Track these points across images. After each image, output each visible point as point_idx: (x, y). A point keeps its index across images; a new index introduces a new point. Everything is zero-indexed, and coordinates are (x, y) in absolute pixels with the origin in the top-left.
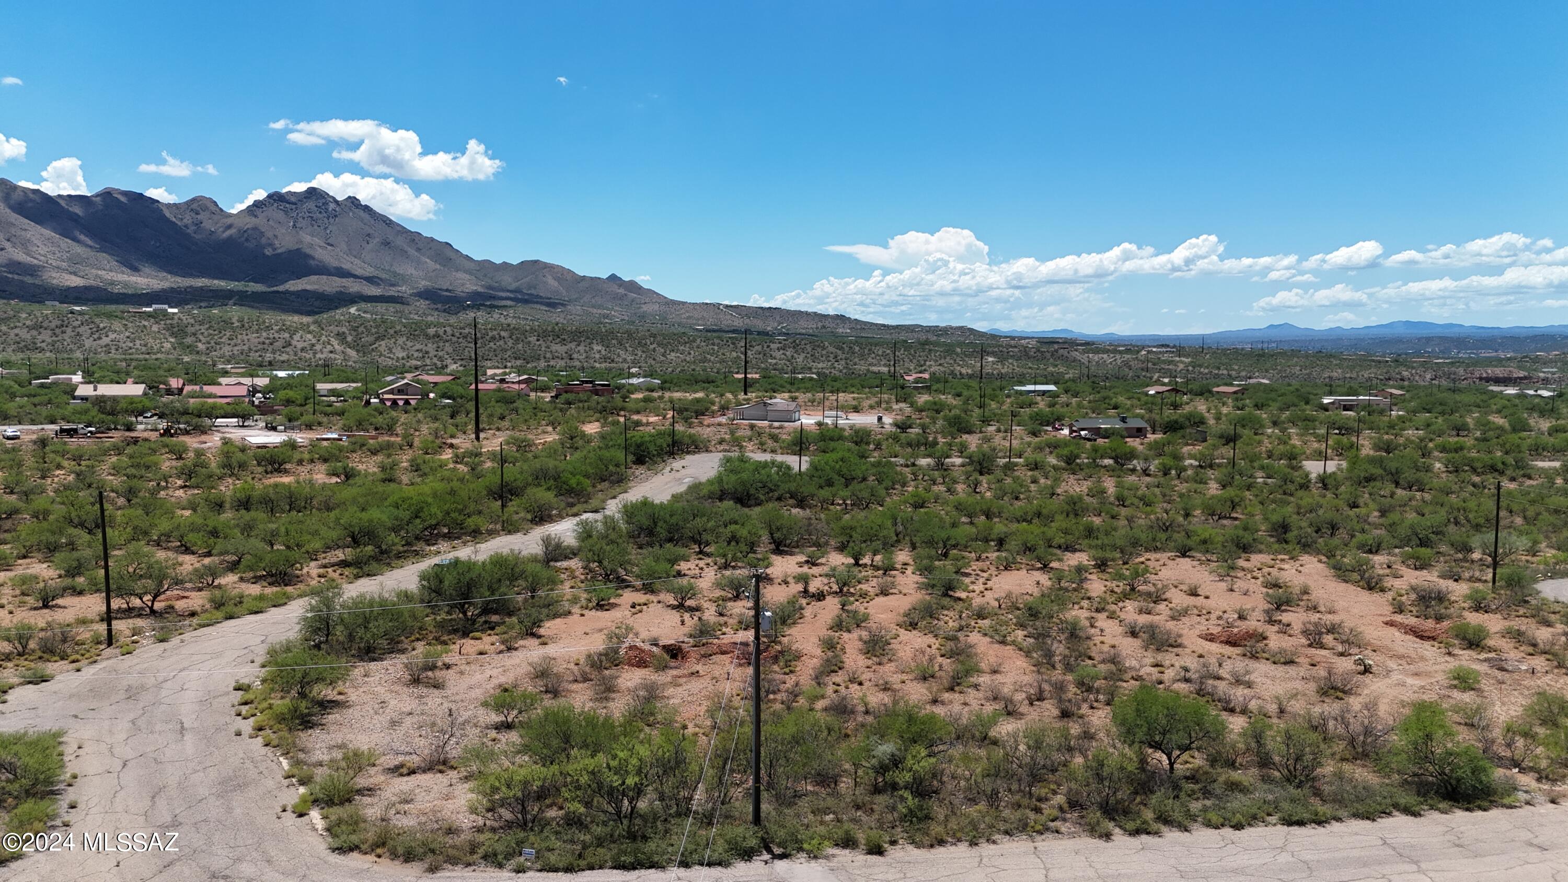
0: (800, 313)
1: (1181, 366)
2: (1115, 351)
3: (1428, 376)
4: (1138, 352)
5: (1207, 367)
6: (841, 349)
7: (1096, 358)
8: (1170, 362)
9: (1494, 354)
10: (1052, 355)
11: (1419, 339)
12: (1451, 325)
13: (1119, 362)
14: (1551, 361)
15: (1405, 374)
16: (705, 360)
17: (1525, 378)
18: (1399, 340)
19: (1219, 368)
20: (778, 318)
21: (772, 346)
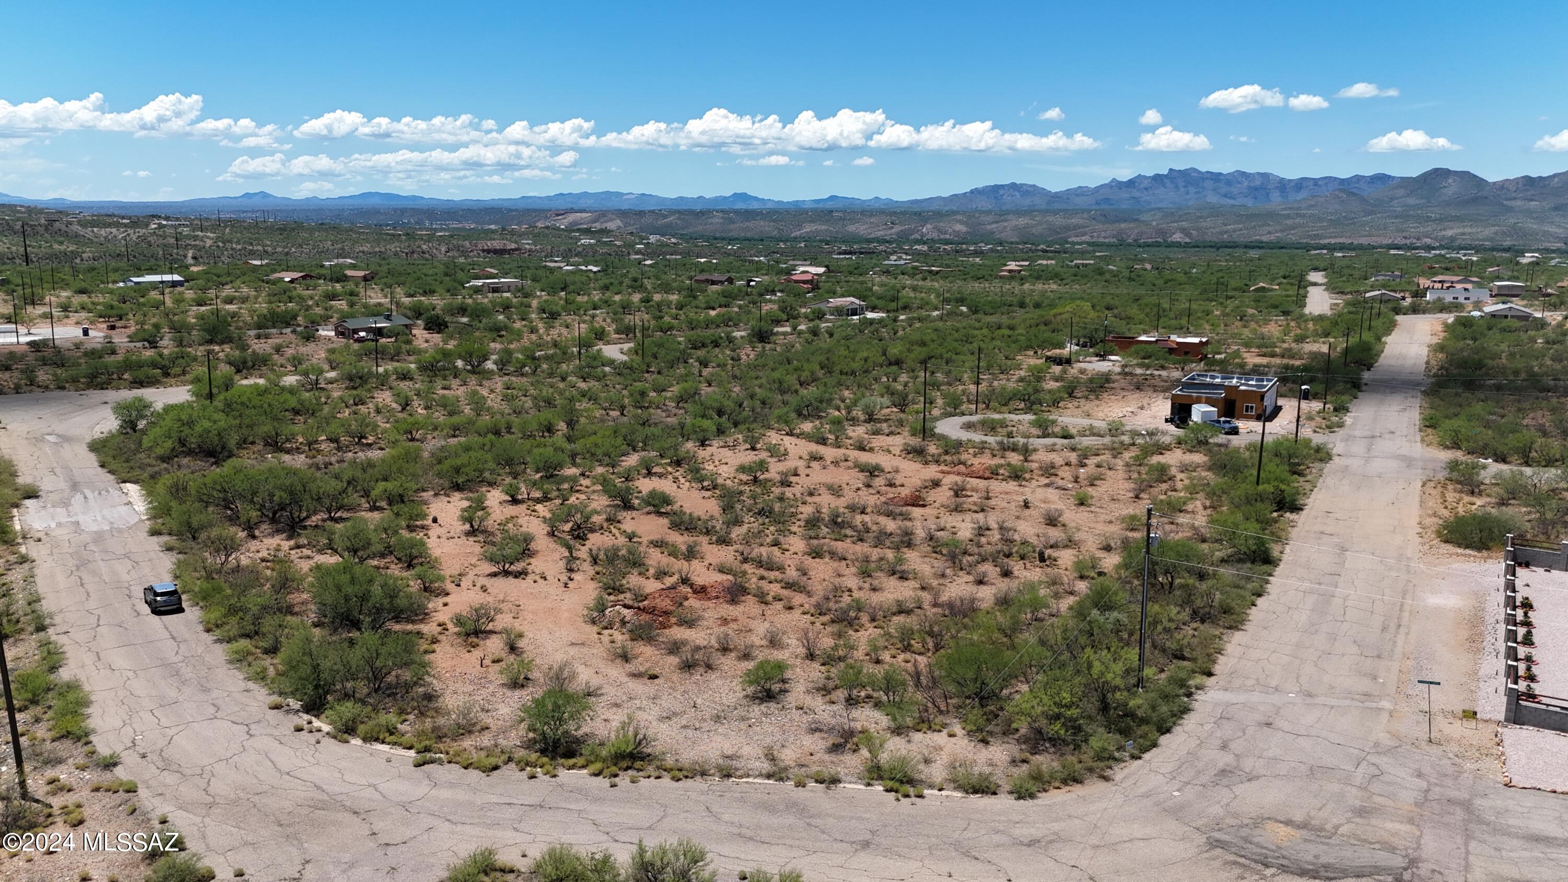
1: (209, 243)
3: (443, 249)
5: (238, 243)
7: (103, 232)
10: (46, 229)
11: (395, 210)
12: (414, 198)
14: (524, 233)
15: (424, 247)
17: (516, 249)
18: (375, 212)
19: (251, 244)
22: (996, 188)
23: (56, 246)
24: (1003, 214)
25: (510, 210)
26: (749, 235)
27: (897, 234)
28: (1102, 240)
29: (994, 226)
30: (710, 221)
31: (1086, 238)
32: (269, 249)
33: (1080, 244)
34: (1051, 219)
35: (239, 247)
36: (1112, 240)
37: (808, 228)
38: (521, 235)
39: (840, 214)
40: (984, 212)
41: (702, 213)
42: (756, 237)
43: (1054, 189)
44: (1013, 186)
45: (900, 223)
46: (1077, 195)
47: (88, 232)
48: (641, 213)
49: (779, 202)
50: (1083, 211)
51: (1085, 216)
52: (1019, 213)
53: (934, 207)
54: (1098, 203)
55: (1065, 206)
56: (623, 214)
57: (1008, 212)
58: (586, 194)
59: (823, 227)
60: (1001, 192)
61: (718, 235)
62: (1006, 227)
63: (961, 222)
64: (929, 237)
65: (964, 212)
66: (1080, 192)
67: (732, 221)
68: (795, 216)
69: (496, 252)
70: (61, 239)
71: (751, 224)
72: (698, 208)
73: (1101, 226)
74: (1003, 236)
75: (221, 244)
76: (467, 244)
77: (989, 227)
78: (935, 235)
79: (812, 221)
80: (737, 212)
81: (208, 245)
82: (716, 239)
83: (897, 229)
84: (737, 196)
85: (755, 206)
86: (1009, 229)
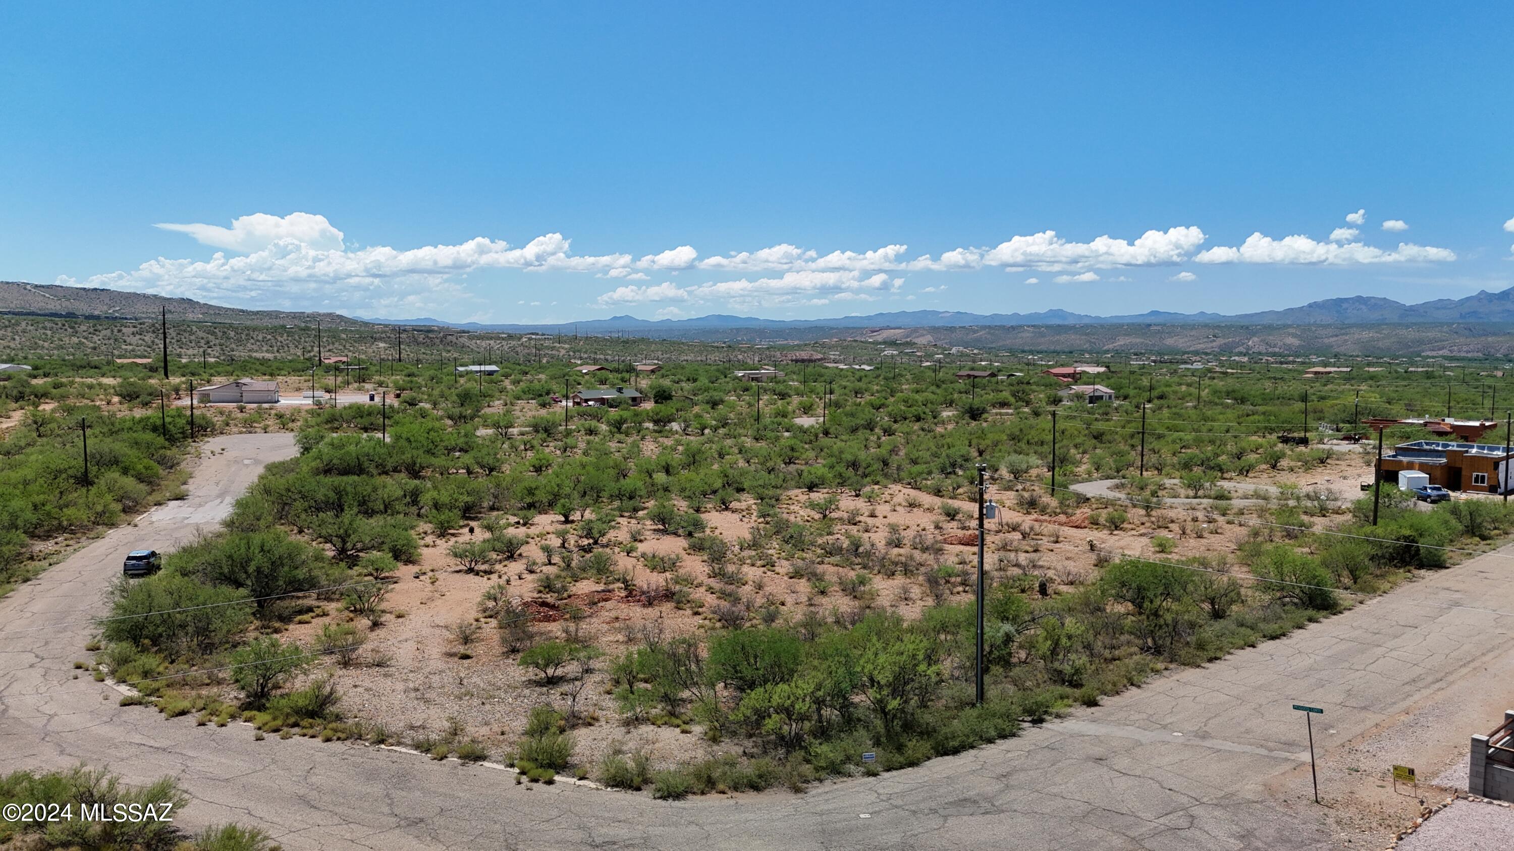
0: (136, 295)
1: (563, 352)
2: (499, 338)
3: (757, 359)
4: (520, 339)
5: (586, 352)
6: (213, 334)
7: (482, 344)
8: (553, 348)
9: (785, 342)
10: (441, 341)
11: (732, 330)
12: (750, 319)
13: (506, 348)
14: (833, 346)
15: (741, 357)
16: (35, 346)
17: (820, 359)
18: (715, 331)
19: (596, 353)
20: (107, 301)
21: (124, 330)
22: (1339, 302)
23: (444, 354)
24: (1344, 328)
25: (832, 329)
26: (1058, 348)
27: (1220, 347)
28: (1463, 354)
29: (1335, 339)
30: (1020, 335)
31: (1445, 352)
32: (609, 357)
33: (1433, 357)
34: (1403, 332)
35: (586, 356)
36: (1476, 354)
37: (1121, 342)
38: (831, 348)
39: (1159, 328)
40: (1322, 326)
41: (1013, 328)
42: (1067, 350)
43: (1408, 303)
44: (1359, 299)
45: (1224, 337)
46: (1438, 309)
47: (472, 344)
48: (952, 329)
49: (1096, 318)
50: (1442, 324)
51: (1445, 329)
52: (1363, 326)
53: (1266, 321)
54: (1462, 316)
55: (1421, 320)
56: (934, 330)
57: (1351, 326)
58: (904, 313)
59: (1138, 340)
60: (1345, 305)
61: (1027, 348)
62: (1346, 341)
63: (1294, 336)
64: (1256, 350)
65: (1298, 326)
66: (1442, 305)
67: (1043, 335)
68: (1109, 329)
69: (803, 361)
70: (449, 348)
71: (1062, 338)
72: (1013, 323)
73: (1462, 340)
74: (1342, 349)
75: (571, 353)
76: (778, 354)
77: (1326, 341)
78: (1263, 349)
79: (1128, 335)
80: (1048, 327)
81: (561, 354)
82: (1023, 351)
83: (1220, 341)
84: (1053, 313)
85: (1070, 322)
86: (1349, 343)
